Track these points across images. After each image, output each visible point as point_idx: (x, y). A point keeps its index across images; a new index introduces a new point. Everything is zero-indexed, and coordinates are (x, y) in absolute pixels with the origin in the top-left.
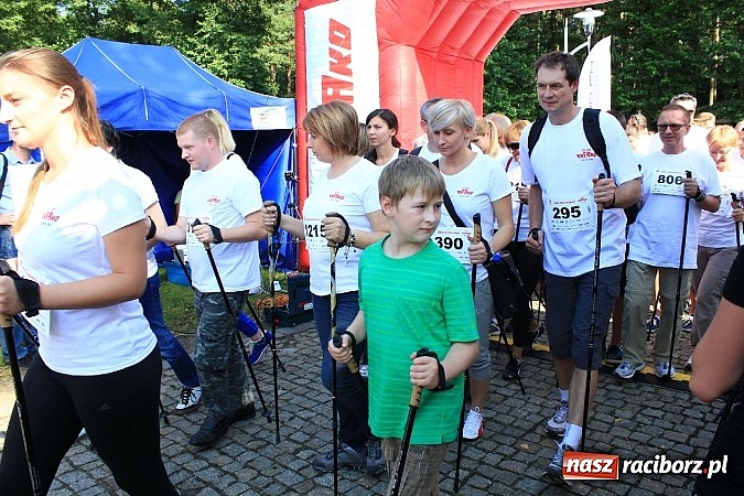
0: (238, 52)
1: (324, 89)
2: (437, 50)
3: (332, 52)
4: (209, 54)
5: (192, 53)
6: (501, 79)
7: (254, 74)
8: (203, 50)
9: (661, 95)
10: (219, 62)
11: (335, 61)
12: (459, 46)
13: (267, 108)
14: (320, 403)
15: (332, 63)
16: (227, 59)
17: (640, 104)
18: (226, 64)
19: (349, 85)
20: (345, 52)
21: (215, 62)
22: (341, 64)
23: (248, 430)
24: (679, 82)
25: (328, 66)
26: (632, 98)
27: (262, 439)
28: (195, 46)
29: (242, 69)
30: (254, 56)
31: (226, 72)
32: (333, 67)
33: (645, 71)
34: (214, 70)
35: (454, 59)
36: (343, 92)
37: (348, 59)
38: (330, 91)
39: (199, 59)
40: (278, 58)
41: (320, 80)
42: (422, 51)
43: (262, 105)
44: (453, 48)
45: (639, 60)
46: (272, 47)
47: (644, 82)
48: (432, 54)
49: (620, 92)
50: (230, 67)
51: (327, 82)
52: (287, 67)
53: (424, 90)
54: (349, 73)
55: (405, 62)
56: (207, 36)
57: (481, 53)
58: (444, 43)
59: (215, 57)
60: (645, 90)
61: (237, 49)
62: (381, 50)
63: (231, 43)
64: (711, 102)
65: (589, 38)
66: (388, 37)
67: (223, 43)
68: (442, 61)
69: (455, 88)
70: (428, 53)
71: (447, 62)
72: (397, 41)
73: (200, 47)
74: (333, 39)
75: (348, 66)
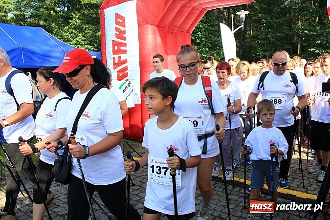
0: (89, 33)
1: (114, 47)
2: (167, 27)
3: (117, 29)
4: (75, 34)
6: (205, 44)
8: (71, 34)
10: (80, 38)
11: (118, 33)
12: (178, 26)
16: (83, 36)
18: (83, 38)
19: (125, 45)
20: (122, 29)
22: (121, 34)
24: (284, 44)
25: (115, 36)
29: (91, 41)
32: (117, 36)
35: (176, 31)
36: (122, 48)
37: (124, 32)
38: (116, 48)
39: (70, 36)
41: (111, 43)
42: (160, 27)
44: (175, 26)
48: (166, 30)
50: (84, 40)
51: (115, 43)
53: (161, 46)
54: (125, 39)
55: (151, 33)
56: (74, 26)
57: (190, 29)
58: (171, 24)
59: (77, 36)
60: (269, 47)
61: (88, 31)
62: (139, 27)
63: (86, 29)
64: (299, 53)
65: (243, 23)
66: (142, 20)
67: (82, 29)
68: (171, 33)
69: (177, 46)
70: (163, 29)
71: (173, 33)
72: (147, 23)
73: (70, 31)
74: (117, 23)
75: (124, 36)
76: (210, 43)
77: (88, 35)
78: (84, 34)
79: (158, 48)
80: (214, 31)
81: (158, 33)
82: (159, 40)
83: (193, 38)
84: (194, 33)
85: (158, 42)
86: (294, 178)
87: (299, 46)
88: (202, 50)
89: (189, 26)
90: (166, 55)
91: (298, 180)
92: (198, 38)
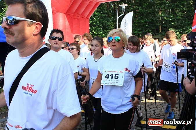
2: (72, 16)
6: (99, 26)
9: (146, 30)
12: (80, 13)
17: (140, 32)
24: (151, 26)
26: (138, 31)
33: (141, 23)
35: (79, 17)
42: (68, 14)
44: (78, 14)
45: (139, 20)
47: (141, 26)
49: (134, 29)
58: (75, 12)
60: (141, 28)
62: (53, 15)
64: (160, 32)
65: (124, 12)
66: (55, 10)
68: (75, 18)
70: (70, 15)
71: (77, 19)
72: (58, 11)
76: (102, 25)
79: (66, 29)
80: (105, 17)
81: (66, 19)
82: (67, 23)
83: (91, 22)
84: (92, 19)
85: (66, 24)
86: (161, 115)
87: (160, 27)
88: (98, 30)
89: (88, 14)
90: (72, 34)
91: (163, 116)
92: (94, 22)
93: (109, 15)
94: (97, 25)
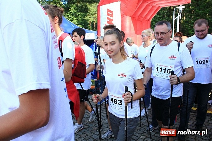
0: (80, 18)
2: (137, 18)
3: (108, 18)
4: (72, 18)
5: (68, 18)
7: (85, 24)
8: (71, 17)
10: (75, 20)
11: (109, 21)
12: (144, 16)
13: (89, 33)
14: (104, 116)
15: (108, 21)
16: (77, 19)
18: (77, 21)
20: (111, 18)
21: (74, 20)
23: (84, 123)
27: (88, 126)
28: (69, 16)
29: (81, 22)
30: (85, 19)
31: (77, 23)
32: (108, 22)
34: (74, 23)
35: (142, 20)
37: (112, 20)
39: (69, 19)
40: (92, 20)
42: (133, 18)
43: (88, 33)
44: (142, 17)
46: (90, 16)
48: (137, 19)
49: (189, 30)
50: (78, 22)
52: (94, 22)
53: (134, 29)
55: (128, 21)
56: (72, 13)
57: (150, 18)
58: (139, 16)
59: (74, 19)
61: (80, 17)
62: (122, 18)
63: (78, 15)
65: (181, 14)
66: (124, 14)
67: (76, 15)
68: (139, 21)
69: (142, 28)
70: (135, 18)
71: (140, 21)
72: (126, 15)
73: (70, 16)
74: (108, 14)
75: (112, 22)
77: (80, 19)
78: (77, 18)
79: (132, 30)
90: (136, 35)
93: (164, 16)
94: (153, 25)
